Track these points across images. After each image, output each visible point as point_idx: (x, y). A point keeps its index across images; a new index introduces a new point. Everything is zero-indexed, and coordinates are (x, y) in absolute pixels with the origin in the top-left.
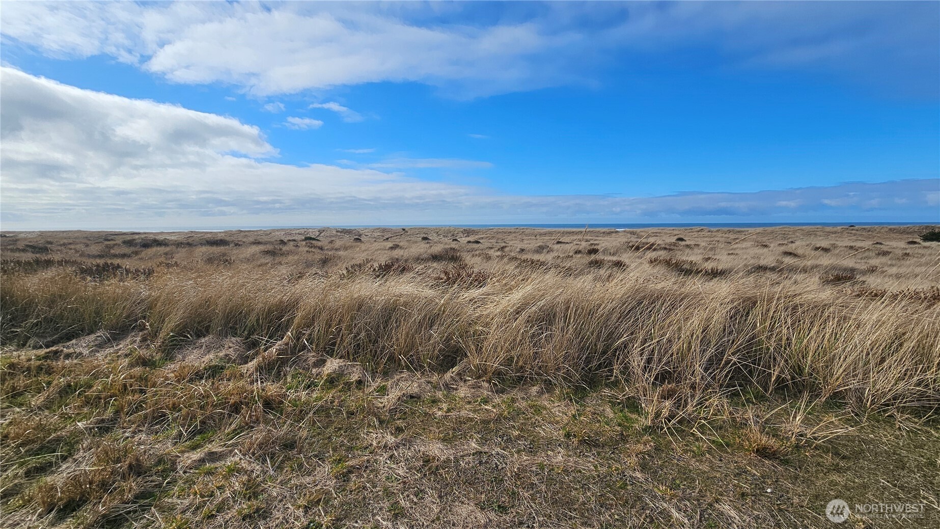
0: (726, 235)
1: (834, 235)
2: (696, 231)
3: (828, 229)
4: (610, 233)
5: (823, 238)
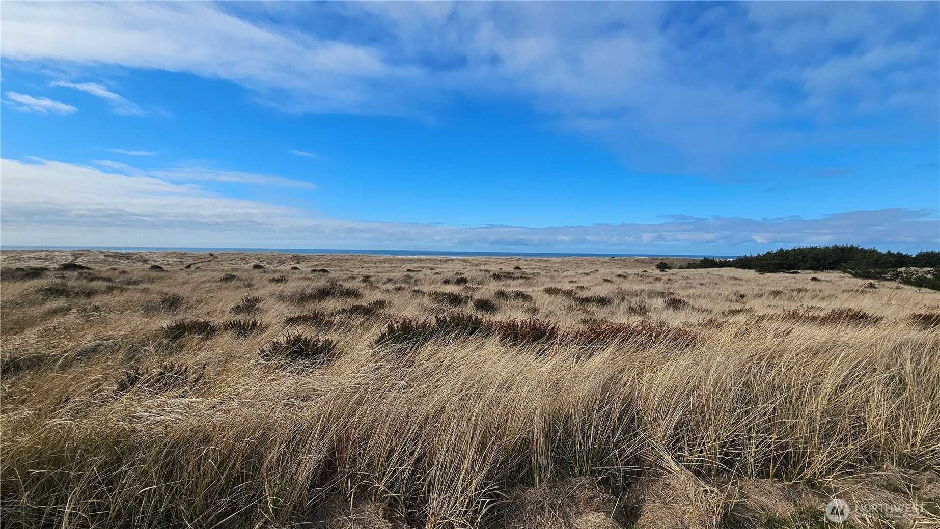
0: (538, 264)
1: (606, 264)
3: (601, 259)
5: (600, 266)
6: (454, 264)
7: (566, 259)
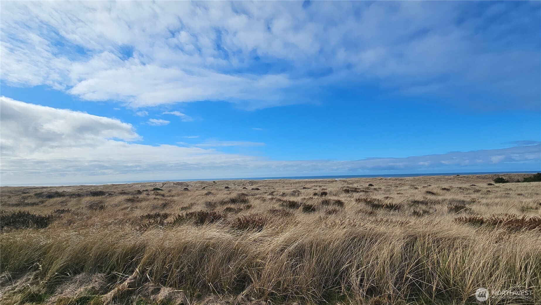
0: (395, 182)
1: (450, 181)
2: (379, 180)
3: (447, 177)
4: (332, 182)
5: (445, 182)
6: (336, 183)
7: (417, 178)
